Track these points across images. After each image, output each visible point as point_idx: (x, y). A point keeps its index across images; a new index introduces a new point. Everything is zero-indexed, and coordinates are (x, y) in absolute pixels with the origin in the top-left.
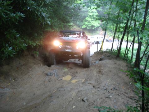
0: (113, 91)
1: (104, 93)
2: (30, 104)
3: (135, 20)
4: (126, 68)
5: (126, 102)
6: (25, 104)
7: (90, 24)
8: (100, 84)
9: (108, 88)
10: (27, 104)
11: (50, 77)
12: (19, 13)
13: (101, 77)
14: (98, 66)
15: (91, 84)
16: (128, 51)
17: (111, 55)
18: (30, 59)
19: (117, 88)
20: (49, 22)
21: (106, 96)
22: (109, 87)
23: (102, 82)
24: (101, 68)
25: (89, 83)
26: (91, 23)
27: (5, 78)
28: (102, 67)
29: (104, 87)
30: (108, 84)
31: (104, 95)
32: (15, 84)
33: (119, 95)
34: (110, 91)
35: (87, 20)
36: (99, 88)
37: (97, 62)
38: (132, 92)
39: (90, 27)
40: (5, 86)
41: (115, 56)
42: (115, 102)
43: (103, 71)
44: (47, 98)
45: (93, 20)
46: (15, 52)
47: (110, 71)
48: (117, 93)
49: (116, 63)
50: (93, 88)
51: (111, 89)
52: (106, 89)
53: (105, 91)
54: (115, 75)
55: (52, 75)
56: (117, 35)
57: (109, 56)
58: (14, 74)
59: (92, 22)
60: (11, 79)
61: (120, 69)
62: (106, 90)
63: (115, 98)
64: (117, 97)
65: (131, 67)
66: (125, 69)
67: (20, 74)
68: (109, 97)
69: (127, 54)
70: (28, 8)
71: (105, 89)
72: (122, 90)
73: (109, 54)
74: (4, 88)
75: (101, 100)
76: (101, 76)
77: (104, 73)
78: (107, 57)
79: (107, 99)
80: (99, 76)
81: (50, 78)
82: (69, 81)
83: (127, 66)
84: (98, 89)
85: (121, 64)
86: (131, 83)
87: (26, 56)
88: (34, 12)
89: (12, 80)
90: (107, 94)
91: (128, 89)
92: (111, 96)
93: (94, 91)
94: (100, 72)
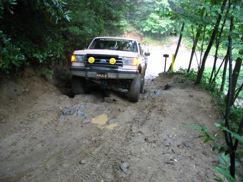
0: (181, 150)
3: (232, 19)
4: (210, 106)
5: (202, 173)
7: (157, 25)
8: (158, 135)
9: (172, 143)
11: (69, 117)
13: (161, 121)
14: (160, 99)
16: (216, 75)
17: (185, 80)
18: (36, 84)
19: (190, 144)
20: (69, 16)
21: (166, 160)
22: (175, 142)
23: (162, 131)
24: (165, 104)
25: (140, 132)
26: (159, 23)
28: (166, 102)
29: (165, 140)
30: (174, 136)
33: (192, 157)
34: (176, 149)
35: (152, 19)
36: (155, 142)
37: (159, 92)
39: (156, 30)
41: (193, 82)
42: (181, 174)
43: (167, 110)
47: (181, 111)
48: (188, 154)
49: (192, 96)
50: (144, 141)
51: (178, 146)
54: (188, 118)
55: (73, 114)
56: (199, 45)
57: (182, 82)
59: (160, 21)
61: (198, 108)
62: (167, 148)
63: (183, 165)
64: (187, 161)
65: (220, 105)
66: (207, 108)
68: (171, 161)
69: (214, 79)
71: (167, 146)
72: (199, 147)
73: (183, 78)
76: (162, 118)
77: (168, 113)
78: (179, 82)
79: (167, 165)
80: (158, 118)
81: (69, 120)
82: (103, 125)
83: (212, 101)
84: (154, 145)
85: (202, 98)
86: (216, 135)
87: (29, 77)
90: (170, 155)
92: (175, 160)
93: (144, 148)
94: (161, 111)
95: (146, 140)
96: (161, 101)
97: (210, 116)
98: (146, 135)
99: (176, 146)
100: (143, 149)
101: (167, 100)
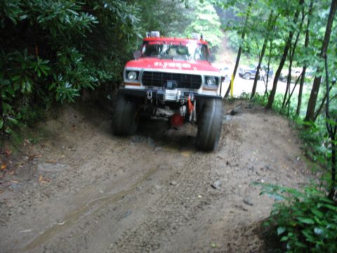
0: (265, 173)
1: (249, 176)
2: (112, 192)
4: (288, 130)
6: (102, 192)
8: (238, 159)
9: (255, 167)
10: (106, 191)
11: (139, 145)
12: (87, 14)
13: (239, 146)
14: (231, 125)
15: (221, 158)
16: (290, 96)
19: (273, 168)
21: (254, 181)
22: (257, 166)
23: (242, 156)
24: (238, 129)
25: (218, 157)
27: (53, 144)
28: (239, 127)
29: (247, 164)
30: (255, 160)
31: (249, 178)
32: (74, 156)
33: (278, 178)
34: (260, 172)
35: (194, 30)
36: (237, 165)
37: (228, 117)
38: (301, 175)
40: (57, 160)
41: (263, 107)
43: (243, 135)
44: (141, 181)
45: (206, 30)
46: (76, 93)
47: (257, 136)
48: (273, 176)
49: (267, 120)
50: (225, 165)
51: (262, 169)
52: (252, 169)
53: (251, 171)
54: (266, 143)
55: (142, 141)
57: (250, 107)
58: (67, 138)
60: (63, 147)
61: (275, 132)
65: (298, 129)
66: (286, 132)
67: (80, 138)
70: (106, 6)
71: (250, 169)
72: (282, 171)
73: (248, 104)
74: (56, 163)
75: (246, 186)
76: (239, 144)
77: (245, 138)
78: (246, 108)
80: (234, 143)
81: (140, 147)
83: (289, 126)
84: (237, 168)
85: (278, 122)
86: (298, 159)
88: (116, 12)
89: (67, 148)
90: (255, 177)
91: (294, 170)
92: (262, 181)
93: (228, 170)
94: (236, 137)
95: (227, 163)
96: (233, 126)
97: (290, 141)
98: (227, 160)
99: (259, 169)
100: (227, 172)
101: (240, 126)
